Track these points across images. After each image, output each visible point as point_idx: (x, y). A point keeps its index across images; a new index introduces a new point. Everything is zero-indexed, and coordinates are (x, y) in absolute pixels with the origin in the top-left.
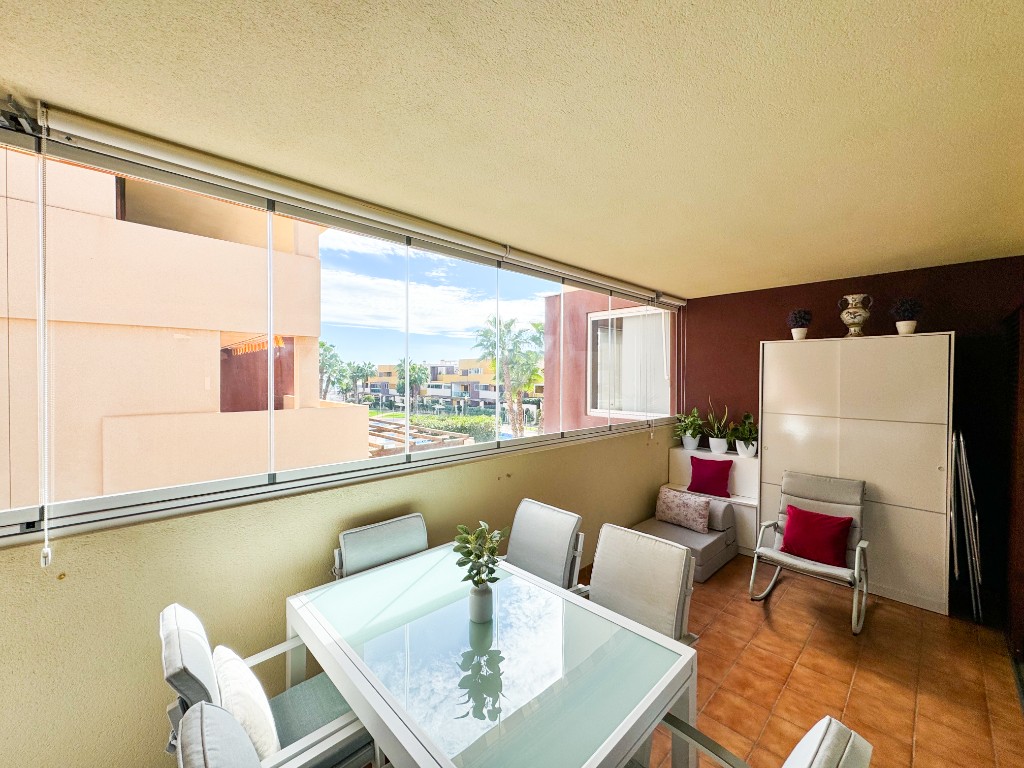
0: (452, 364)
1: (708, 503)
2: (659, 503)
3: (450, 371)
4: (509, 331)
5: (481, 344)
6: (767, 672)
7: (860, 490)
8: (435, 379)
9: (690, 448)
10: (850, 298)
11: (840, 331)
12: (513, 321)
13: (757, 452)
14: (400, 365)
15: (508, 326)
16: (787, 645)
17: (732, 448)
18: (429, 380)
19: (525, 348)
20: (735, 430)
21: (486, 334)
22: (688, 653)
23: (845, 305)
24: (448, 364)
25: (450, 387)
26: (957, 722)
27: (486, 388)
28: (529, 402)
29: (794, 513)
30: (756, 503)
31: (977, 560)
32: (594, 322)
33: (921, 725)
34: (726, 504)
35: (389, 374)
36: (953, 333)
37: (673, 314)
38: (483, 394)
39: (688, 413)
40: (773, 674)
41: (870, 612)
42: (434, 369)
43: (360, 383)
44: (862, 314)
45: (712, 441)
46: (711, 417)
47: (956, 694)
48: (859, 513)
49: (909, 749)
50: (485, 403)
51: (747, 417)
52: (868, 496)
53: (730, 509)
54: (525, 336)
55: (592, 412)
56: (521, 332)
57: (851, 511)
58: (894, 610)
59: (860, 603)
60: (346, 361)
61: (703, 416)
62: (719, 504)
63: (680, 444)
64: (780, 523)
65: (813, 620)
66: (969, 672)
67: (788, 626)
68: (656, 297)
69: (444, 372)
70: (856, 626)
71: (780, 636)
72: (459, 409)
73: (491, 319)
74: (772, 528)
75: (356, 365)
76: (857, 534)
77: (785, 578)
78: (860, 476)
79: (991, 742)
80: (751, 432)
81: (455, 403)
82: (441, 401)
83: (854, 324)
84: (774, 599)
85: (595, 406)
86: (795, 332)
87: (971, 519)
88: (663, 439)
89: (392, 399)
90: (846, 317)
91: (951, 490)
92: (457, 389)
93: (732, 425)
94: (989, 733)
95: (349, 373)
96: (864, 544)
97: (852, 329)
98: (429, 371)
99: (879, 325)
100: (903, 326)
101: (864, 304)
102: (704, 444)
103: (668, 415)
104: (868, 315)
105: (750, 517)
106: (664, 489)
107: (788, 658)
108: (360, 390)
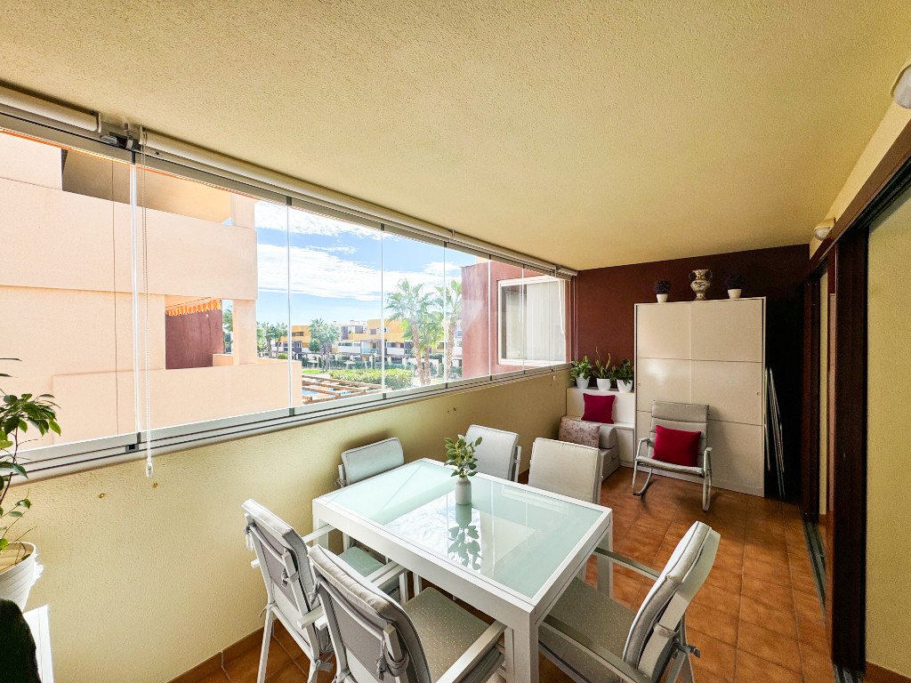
0: (361, 324)
1: (599, 428)
2: (561, 430)
3: (360, 330)
4: (417, 295)
5: (392, 306)
6: (647, 540)
7: (705, 411)
8: (345, 337)
9: (583, 388)
10: (697, 272)
11: (689, 296)
12: (420, 286)
13: (633, 388)
14: (312, 326)
15: (416, 290)
16: (659, 523)
17: (614, 386)
18: (340, 338)
19: (430, 309)
20: (617, 371)
21: (396, 297)
22: (607, 511)
23: (694, 277)
24: (357, 324)
25: (360, 345)
26: (768, 558)
27: (393, 345)
28: (431, 357)
29: (661, 431)
30: (633, 426)
31: (781, 456)
32: (503, 288)
33: (747, 564)
34: (611, 428)
35: (301, 334)
36: (765, 298)
37: (567, 283)
38: (391, 351)
39: (580, 360)
40: (652, 542)
41: (713, 499)
42: (344, 329)
43: (273, 342)
44: (705, 284)
45: (599, 381)
46: (597, 362)
47: (768, 543)
48: (705, 428)
49: (740, 577)
50: (393, 359)
51: (625, 362)
52: (712, 416)
53: (614, 431)
54: (430, 299)
55: (502, 361)
56: (426, 296)
57: (700, 427)
58: (729, 496)
59: (707, 493)
60: (261, 322)
61: (592, 362)
62: (607, 429)
63: (575, 385)
64: (651, 439)
65: (675, 506)
66: (776, 529)
67: (659, 512)
68: (555, 269)
69: (353, 330)
70: (705, 506)
71: (653, 517)
72: (369, 364)
73: (401, 283)
74: (646, 443)
75: (269, 325)
76: (704, 443)
77: (655, 480)
78: (705, 402)
79: (789, 568)
80: (628, 372)
81: (364, 359)
82: (352, 357)
83: (700, 291)
84: (648, 495)
85: (504, 356)
86: (659, 297)
87: (778, 428)
88: (562, 380)
89: (305, 356)
90: (694, 286)
91: (765, 411)
92: (367, 347)
93: (614, 368)
94: (787, 562)
95: (264, 333)
96: (709, 449)
97: (698, 295)
98: (339, 331)
99: (716, 292)
100: (732, 293)
101: (707, 276)
102: (593, 384)
103: (564, 362)
104: (709, 285)
105: (629, 437)
106: (564, 419)
107: (661, 531)
108: (274, 348)
